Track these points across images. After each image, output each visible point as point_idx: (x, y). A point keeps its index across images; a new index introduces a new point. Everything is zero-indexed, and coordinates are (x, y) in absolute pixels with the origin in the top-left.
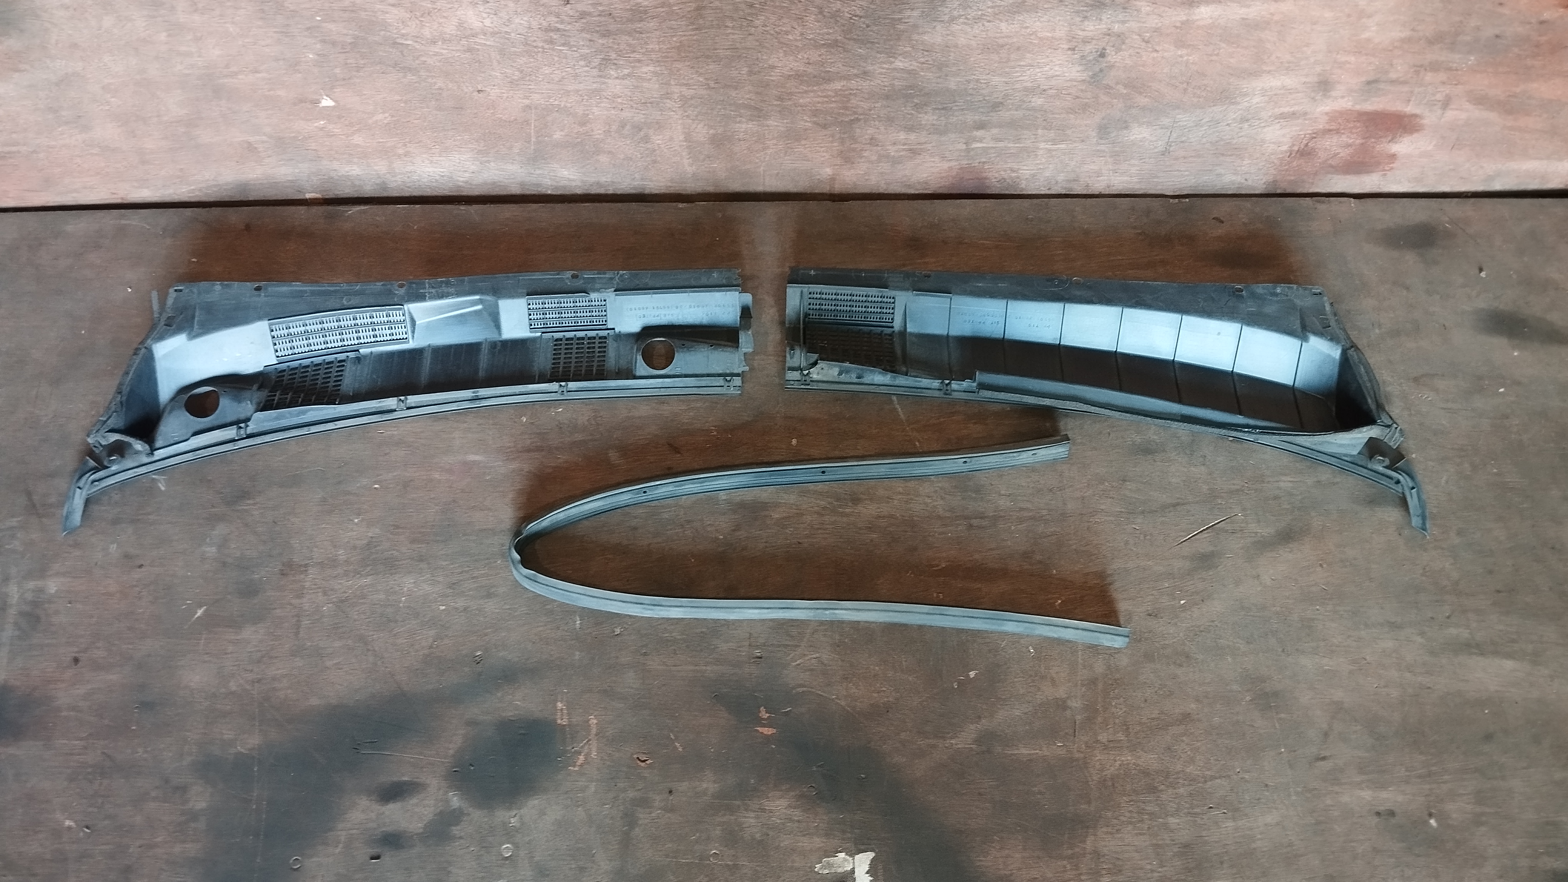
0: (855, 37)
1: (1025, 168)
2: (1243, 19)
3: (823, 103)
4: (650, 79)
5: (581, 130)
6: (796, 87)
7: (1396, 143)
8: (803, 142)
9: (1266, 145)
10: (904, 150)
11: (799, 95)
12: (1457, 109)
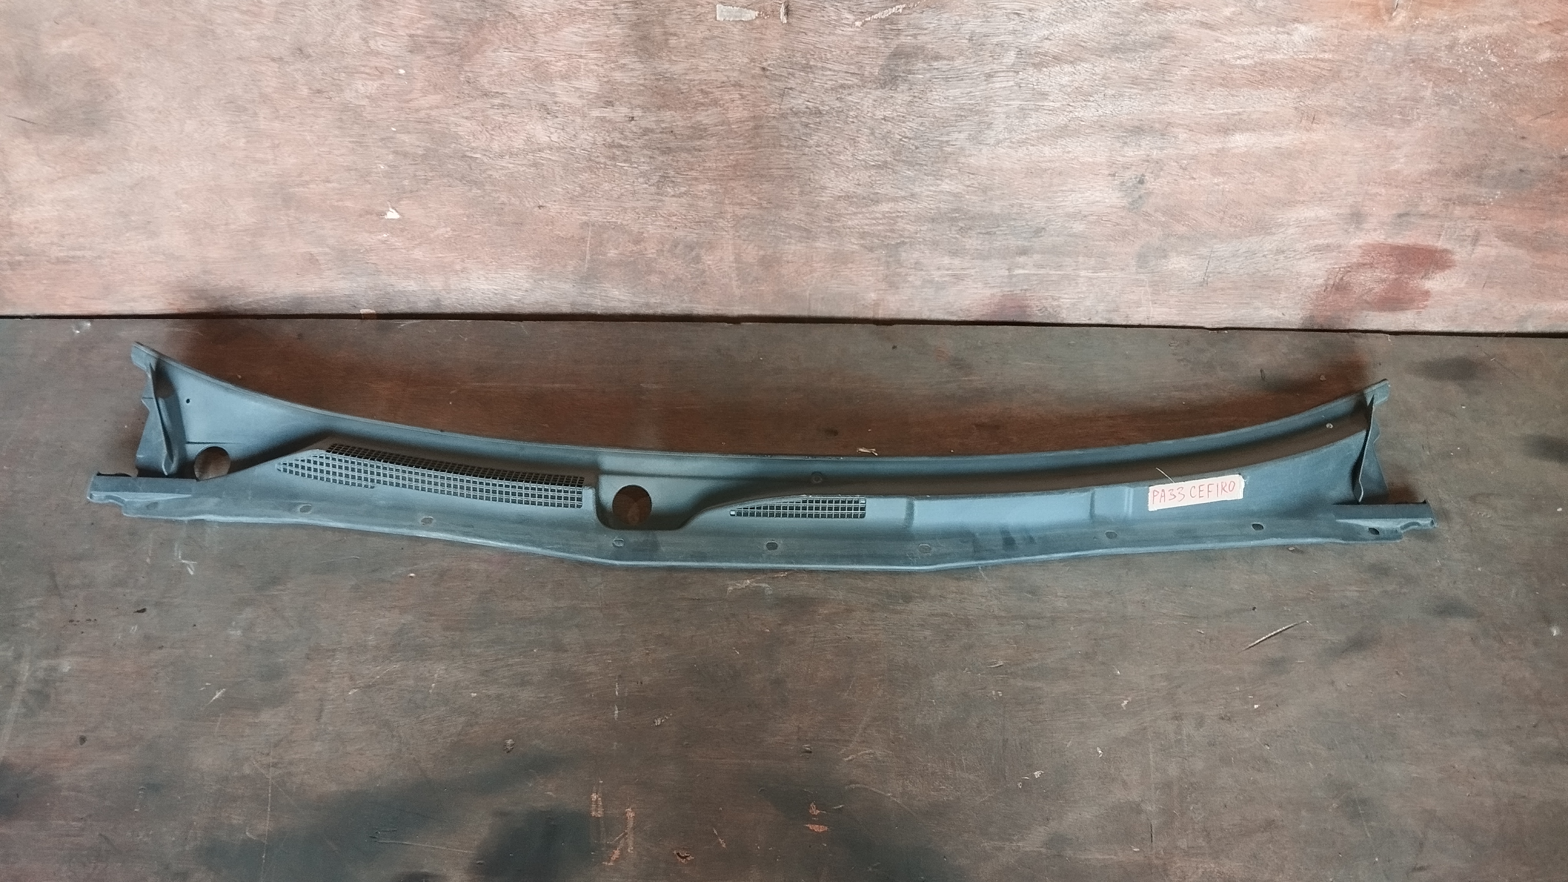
0: (904, 159)
1: (1066, 296)
2: (1277, 148)
3: (870, 225)
4: (705, 198)
5: (635, 248)
6: (846, 209)
7: (1429, 279)
8: (850, 265)
9: (1302, 279)
10: (948, 275)
11: (848, 217)
12: (1487, 245)
